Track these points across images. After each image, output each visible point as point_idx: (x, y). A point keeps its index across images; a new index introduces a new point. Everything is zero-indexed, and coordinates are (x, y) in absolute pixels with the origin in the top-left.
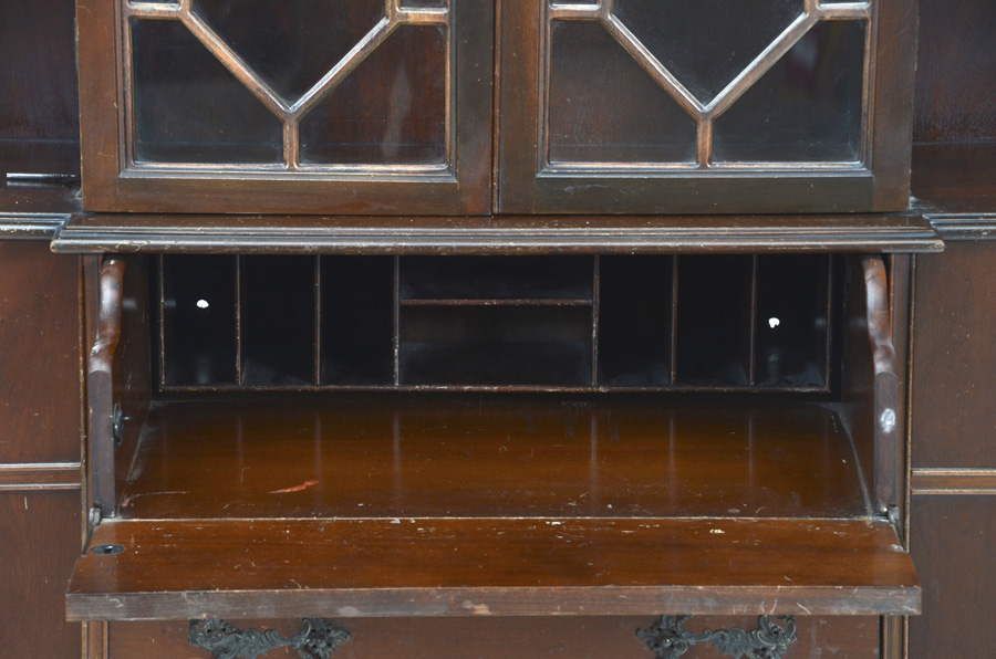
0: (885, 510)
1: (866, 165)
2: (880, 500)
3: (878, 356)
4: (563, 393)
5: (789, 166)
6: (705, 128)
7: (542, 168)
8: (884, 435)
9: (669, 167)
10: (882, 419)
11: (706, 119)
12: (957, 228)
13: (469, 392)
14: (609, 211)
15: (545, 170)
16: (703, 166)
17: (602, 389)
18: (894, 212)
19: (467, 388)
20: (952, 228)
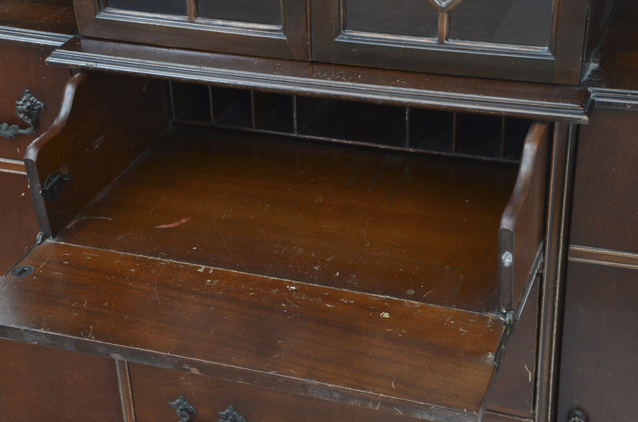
0: (505, 311)
1: (551, 51)
2: (501, 305)
3: (508, 211)
4: (388, 150)
5: (499, 47)
6: (443, 17)
7: (339, 35)
8: (504, 267)
9: (419, 40)
10: (503, 258)
11: (443, 12)
12: (610, 100)
13: (335, 142)
14: (380, 66)
15: (341, 36)
16: (441, 42)
17: (411, 150)
18: (567, 85)
19: (334, 140)
20: (606, 100)
